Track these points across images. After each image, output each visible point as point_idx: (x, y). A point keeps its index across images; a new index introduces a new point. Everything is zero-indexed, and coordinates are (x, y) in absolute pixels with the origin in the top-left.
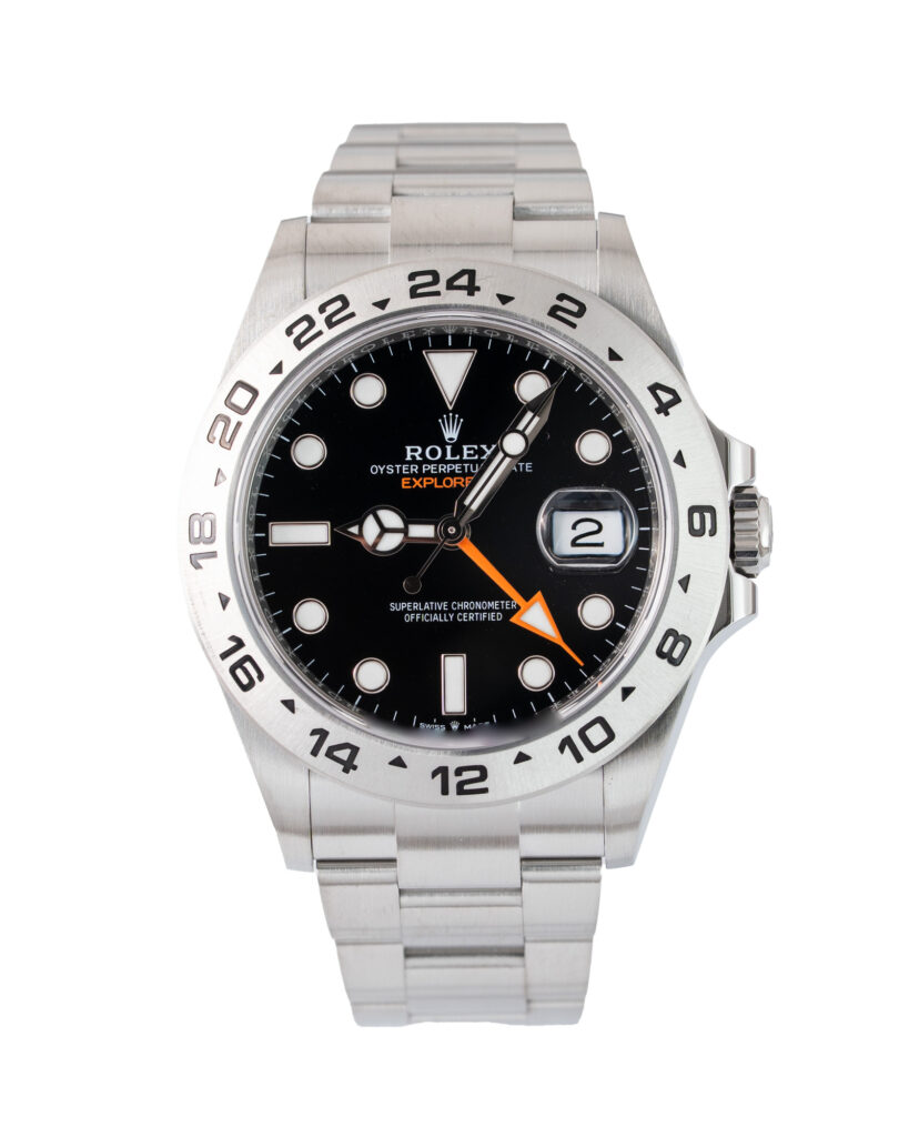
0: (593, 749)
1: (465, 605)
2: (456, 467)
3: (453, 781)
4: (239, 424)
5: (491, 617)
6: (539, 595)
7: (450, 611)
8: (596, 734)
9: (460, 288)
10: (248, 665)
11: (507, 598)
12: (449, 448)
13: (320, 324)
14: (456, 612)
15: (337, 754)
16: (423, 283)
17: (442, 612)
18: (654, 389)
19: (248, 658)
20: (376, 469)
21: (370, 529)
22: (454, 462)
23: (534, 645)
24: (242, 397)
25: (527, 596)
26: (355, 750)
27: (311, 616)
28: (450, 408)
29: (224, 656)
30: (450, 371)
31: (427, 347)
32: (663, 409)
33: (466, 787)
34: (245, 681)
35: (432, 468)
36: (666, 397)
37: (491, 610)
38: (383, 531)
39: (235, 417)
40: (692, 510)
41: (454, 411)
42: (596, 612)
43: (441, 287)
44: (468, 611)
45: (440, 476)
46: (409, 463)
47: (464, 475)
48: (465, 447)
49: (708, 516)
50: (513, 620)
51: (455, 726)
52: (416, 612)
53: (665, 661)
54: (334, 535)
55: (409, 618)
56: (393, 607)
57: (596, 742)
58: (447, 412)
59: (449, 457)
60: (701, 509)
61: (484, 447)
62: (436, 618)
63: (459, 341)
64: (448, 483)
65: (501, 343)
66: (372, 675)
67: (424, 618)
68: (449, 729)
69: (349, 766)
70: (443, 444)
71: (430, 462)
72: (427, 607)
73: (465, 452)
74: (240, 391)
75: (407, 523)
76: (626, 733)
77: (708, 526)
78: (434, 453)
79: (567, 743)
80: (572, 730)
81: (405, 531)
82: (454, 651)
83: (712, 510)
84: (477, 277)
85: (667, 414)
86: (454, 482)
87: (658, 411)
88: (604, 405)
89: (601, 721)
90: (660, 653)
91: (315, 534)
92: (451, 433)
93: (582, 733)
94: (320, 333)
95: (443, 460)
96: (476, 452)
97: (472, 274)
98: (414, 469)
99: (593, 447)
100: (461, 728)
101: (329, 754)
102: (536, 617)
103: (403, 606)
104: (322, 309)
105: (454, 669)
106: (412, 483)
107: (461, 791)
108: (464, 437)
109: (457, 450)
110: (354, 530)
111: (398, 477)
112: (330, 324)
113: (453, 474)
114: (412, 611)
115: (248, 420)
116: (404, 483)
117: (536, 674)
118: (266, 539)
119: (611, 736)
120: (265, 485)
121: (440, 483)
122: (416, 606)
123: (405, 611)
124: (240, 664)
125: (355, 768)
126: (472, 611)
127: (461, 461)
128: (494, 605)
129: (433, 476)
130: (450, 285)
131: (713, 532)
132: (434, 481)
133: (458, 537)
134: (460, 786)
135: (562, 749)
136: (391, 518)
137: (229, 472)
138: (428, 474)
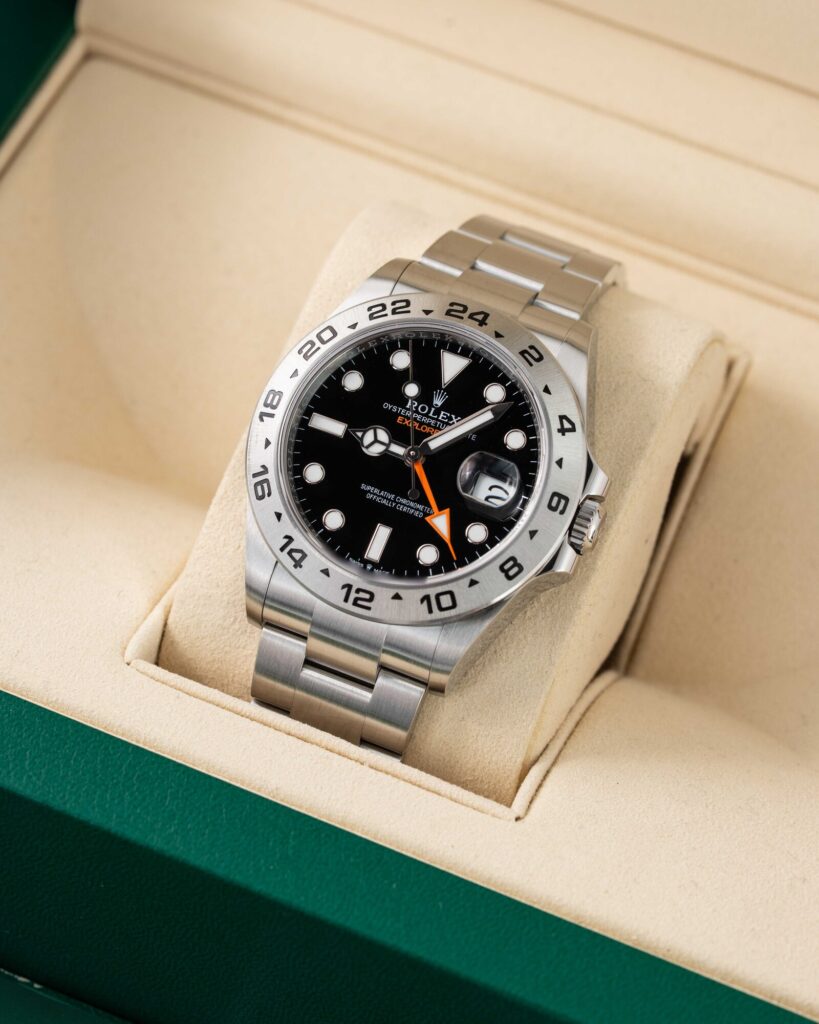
0: (441, 609)
1: (404, 501)
2: (433, 422)
3: (353, 595)
4: (319, 348)
5: (416, 513)
6: (447, 511)
7: (395, 501)
8: (446, 601)
9: (476, 320)
10: (265, 485)
11: (430, 506)
12: (433, 409)
13: (389, 310)
14: (397, 503)
15: (294, 554)
16: (455, 310)
17: (390, 500)
18: (562, 418)
19: (266, 481)
20: (387, 406)
21: (369, 437)
22: (433, 419)
23: (433, 538)
24: (327, 335)
25: (441, 508)
26: (304, 556)
27: (314, 473)
28: (443, 387)
29: (255, 475)
30: (452, 366)
31: (445, 349)
32: (563, 431)
33: (360, 602)
34: (260, 493)
35: (419, 417)
36: (567, 425)
37: (417, 510)
38: (375, 442)
39: (318, 344)
40: (555, 494)
41: (445, 390)
42: (477, 533)
43: (466, 315)
44: (405, 505)
45: (421, 424)
46: (408, 409)
47: (435, 428)
48: (442, 413)
49: (563, 502)
50: (427, 519)
51: (369, 567)
52: (375, 494)
53: (503, 575)
54: (347, 433)
55: (369, 496)
56: (363, 486)
57: (444, 605)
58: (441, 389)
59: (431, 415)
60: (561, 496)
61: (453, 416)
62: (384, 502)
63: (465, 352)
64: (424, 429)
65: (487, 362)
66: (334, 520)
67: (378, 499)
68: (365, 567)
69: (298, 564)
70: (431, 405)
71: (419, 414)
72: (382, 494)
73: (441, 415)
74: (328, 331)
75: (390, 442)
76: (463, 607)
77: (561, 507)
78: (423, 409)
79: (426, 598)
80: (432, 592)
81: (388, 446)
82: (386, 523)
83: (567, 500)
84: (489, 318)
85: (563, 435)
86: (428, 430)
87: (559, 431)
88: (531, 419)
89: (451, 593)
90: (502, 568)
91: (336, 428)
92: (438, 402)
93: (438, 596)
94: (386, 315)
95: (427, 415)
96: (447, 417)
97: (486, 315)
98: (409, 414)
99: (515, 440)
100: (372, 570)
101: (290, 553)
102: (441, 523)
103: (369, 488)
104: (394, 303)
105: (382, 535)
106: (404, 421)
107: (355, 603)
108: (444, 407)
109: (437, 412)
110: (360, 434)
111: (397, 415)
112: (394, 312)
113: (429, 425)
114: (373, 492)
115: (324, 348)
116: (400, 418)
117: (428, 554)
118: (308, 421)
119: (454, 605)
120: (321, 391)
121: (419, 427)
122: (376, 491)
123: (369, 491)
124: (260, 483)
125: (301, 567)
126: (407, 506)
127: (437, 419)
128: (421, 507)
129: (418, 422)
130: (471, 316)
131: (562, 512)
132: (417, 425)
133: (415, 459)
134: (356, 599)
135: (422, 601)
136: (383, 436)
137: (302, 373)
138: (415, 419)
